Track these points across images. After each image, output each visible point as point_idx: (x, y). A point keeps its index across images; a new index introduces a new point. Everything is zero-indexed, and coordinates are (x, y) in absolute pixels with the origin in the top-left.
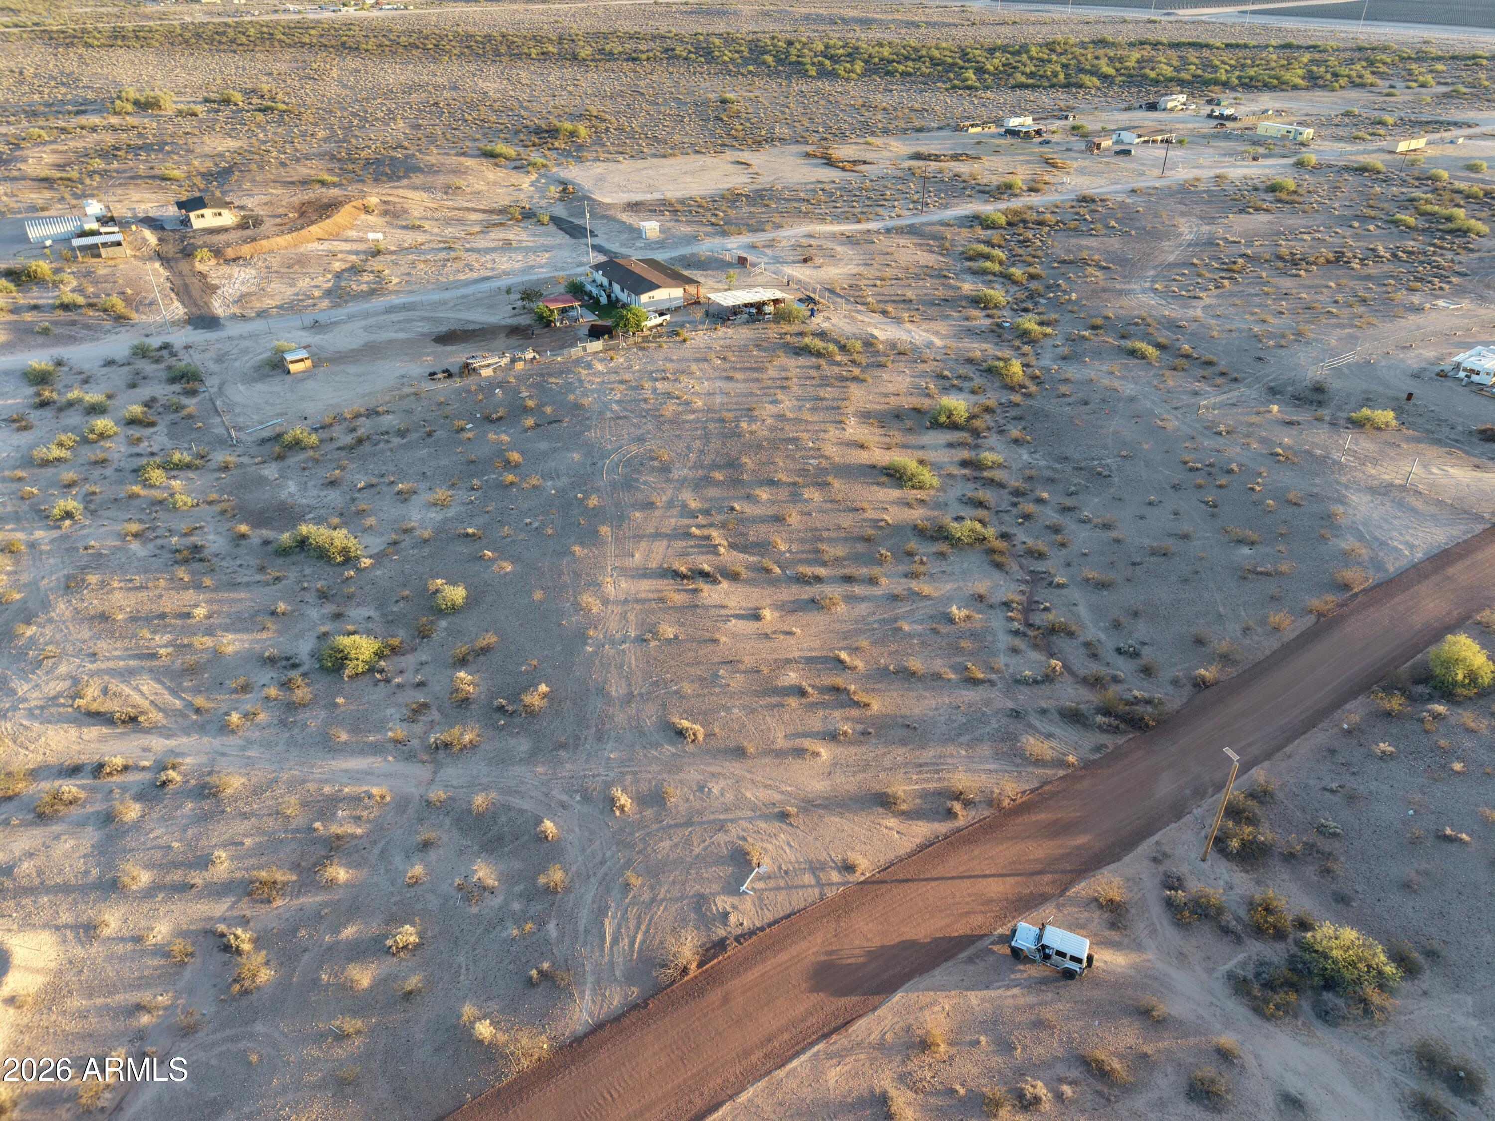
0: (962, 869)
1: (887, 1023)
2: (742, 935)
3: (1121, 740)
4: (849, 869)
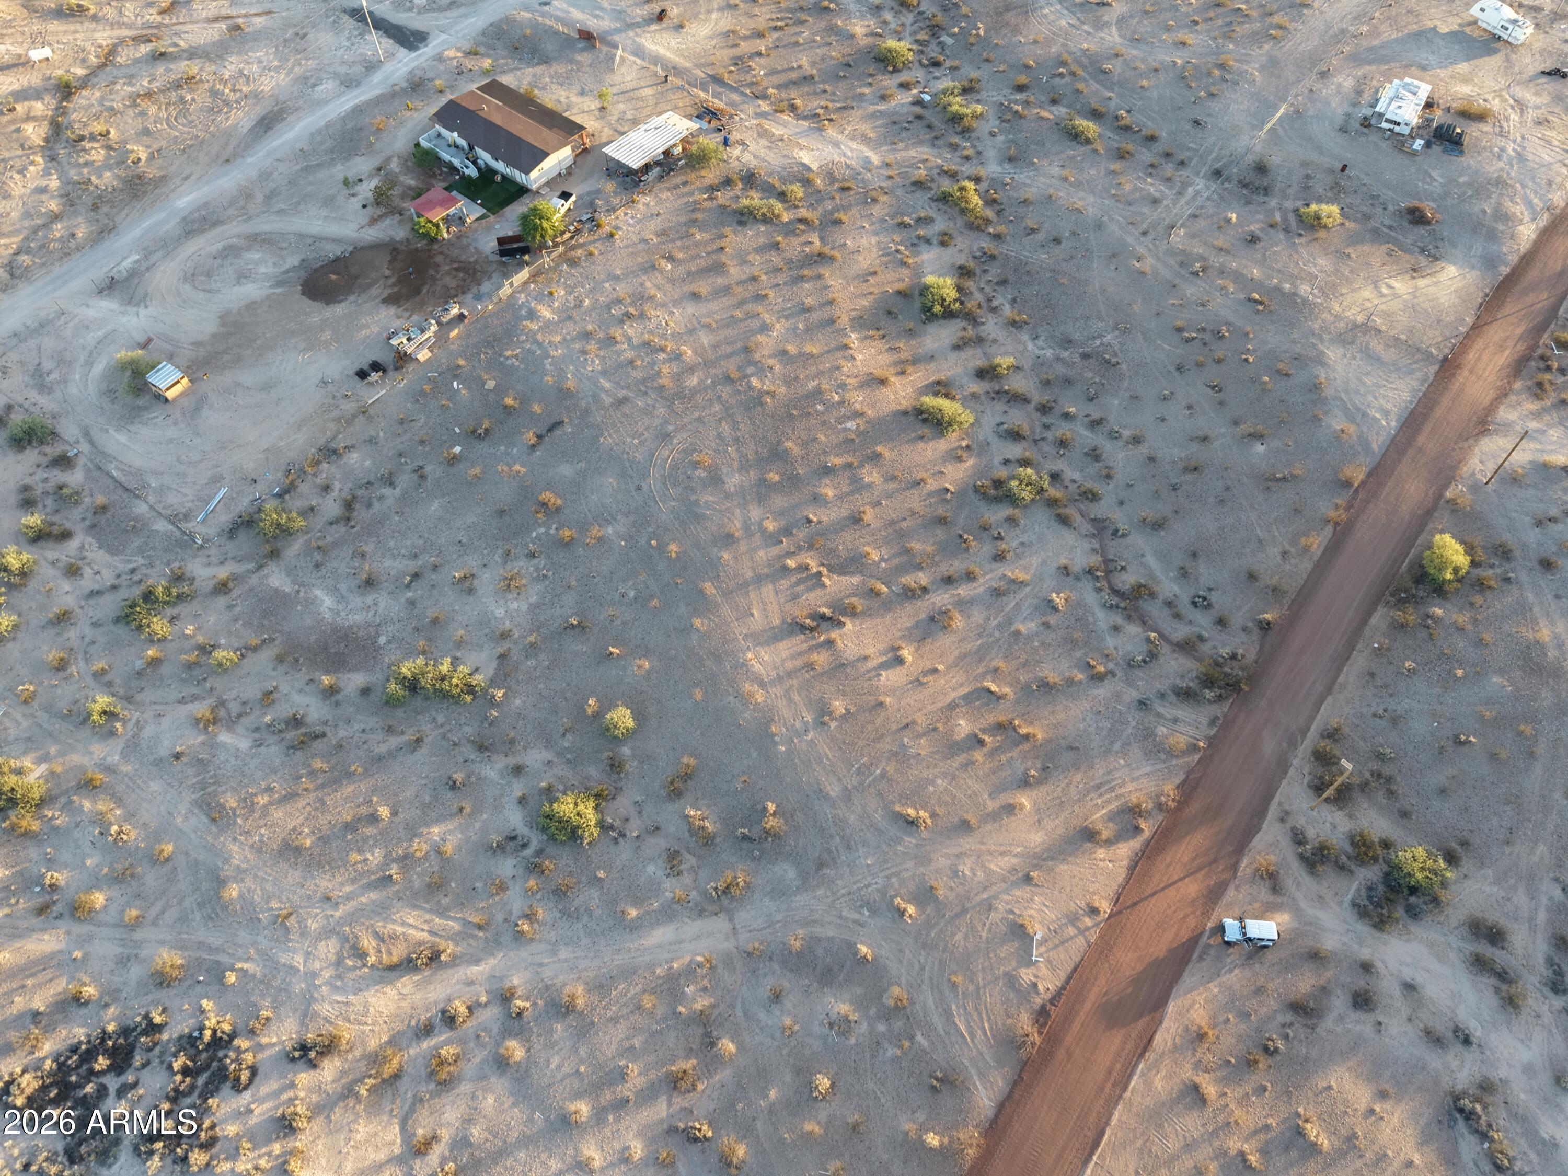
0: (1165, 878)
1: (1173, 1030)
2: (1053, 998)
3: (1225, 707)
4: (1094, 911)
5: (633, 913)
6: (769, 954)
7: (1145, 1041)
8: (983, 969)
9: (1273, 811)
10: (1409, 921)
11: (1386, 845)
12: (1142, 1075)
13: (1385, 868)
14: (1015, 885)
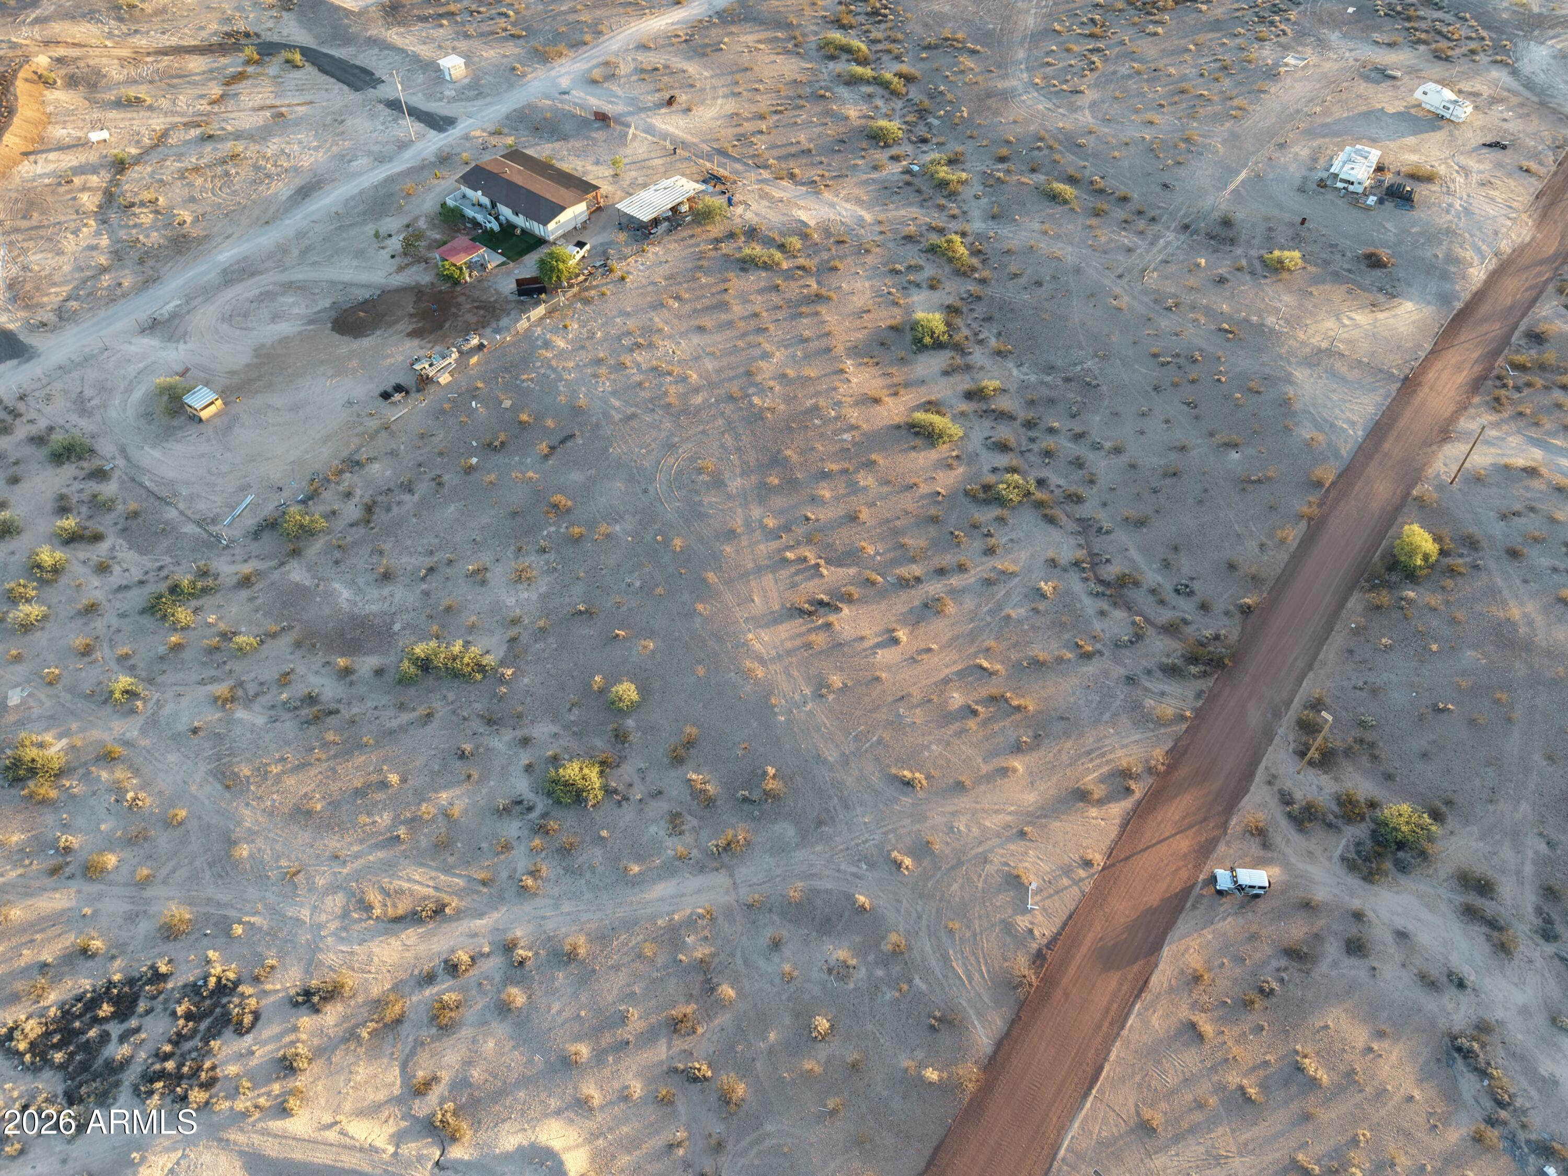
0: (1157, 835)
1: (1168, 972)
2: (1050, 943)
3: (1210, 682)
4: (1088, 864)
5: (636, 869)
6: (768, 906)
7: (1141, 983)
8: (980, 917)
9: (1260, 775)
10: (1399, 875)
11: (1373, 805)
12: (1139, 1014)
13: (1372, 826)
14: (1009, 839)
